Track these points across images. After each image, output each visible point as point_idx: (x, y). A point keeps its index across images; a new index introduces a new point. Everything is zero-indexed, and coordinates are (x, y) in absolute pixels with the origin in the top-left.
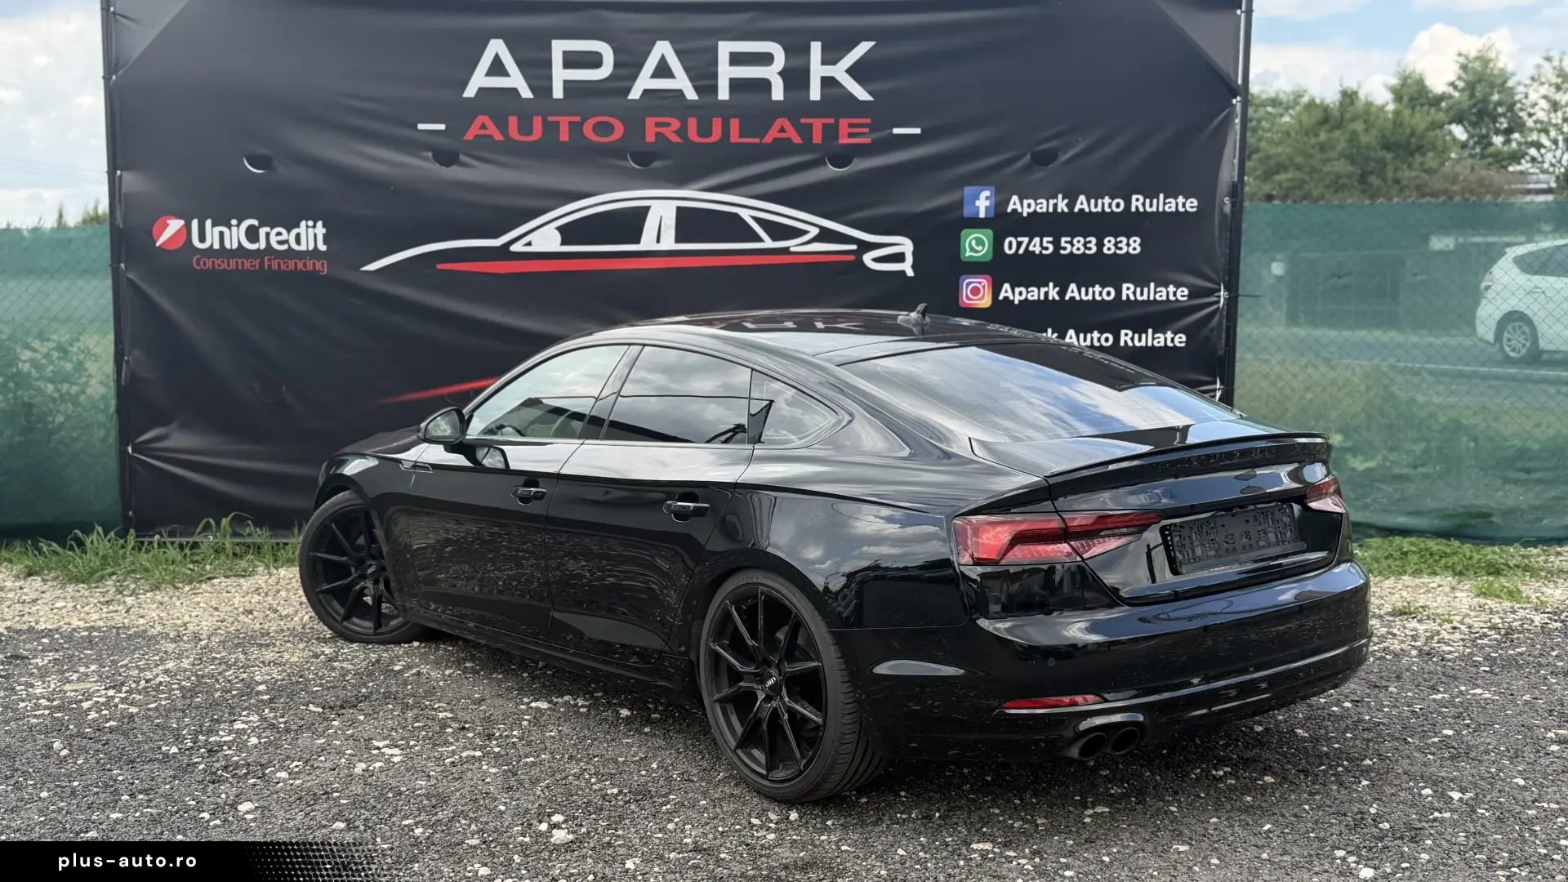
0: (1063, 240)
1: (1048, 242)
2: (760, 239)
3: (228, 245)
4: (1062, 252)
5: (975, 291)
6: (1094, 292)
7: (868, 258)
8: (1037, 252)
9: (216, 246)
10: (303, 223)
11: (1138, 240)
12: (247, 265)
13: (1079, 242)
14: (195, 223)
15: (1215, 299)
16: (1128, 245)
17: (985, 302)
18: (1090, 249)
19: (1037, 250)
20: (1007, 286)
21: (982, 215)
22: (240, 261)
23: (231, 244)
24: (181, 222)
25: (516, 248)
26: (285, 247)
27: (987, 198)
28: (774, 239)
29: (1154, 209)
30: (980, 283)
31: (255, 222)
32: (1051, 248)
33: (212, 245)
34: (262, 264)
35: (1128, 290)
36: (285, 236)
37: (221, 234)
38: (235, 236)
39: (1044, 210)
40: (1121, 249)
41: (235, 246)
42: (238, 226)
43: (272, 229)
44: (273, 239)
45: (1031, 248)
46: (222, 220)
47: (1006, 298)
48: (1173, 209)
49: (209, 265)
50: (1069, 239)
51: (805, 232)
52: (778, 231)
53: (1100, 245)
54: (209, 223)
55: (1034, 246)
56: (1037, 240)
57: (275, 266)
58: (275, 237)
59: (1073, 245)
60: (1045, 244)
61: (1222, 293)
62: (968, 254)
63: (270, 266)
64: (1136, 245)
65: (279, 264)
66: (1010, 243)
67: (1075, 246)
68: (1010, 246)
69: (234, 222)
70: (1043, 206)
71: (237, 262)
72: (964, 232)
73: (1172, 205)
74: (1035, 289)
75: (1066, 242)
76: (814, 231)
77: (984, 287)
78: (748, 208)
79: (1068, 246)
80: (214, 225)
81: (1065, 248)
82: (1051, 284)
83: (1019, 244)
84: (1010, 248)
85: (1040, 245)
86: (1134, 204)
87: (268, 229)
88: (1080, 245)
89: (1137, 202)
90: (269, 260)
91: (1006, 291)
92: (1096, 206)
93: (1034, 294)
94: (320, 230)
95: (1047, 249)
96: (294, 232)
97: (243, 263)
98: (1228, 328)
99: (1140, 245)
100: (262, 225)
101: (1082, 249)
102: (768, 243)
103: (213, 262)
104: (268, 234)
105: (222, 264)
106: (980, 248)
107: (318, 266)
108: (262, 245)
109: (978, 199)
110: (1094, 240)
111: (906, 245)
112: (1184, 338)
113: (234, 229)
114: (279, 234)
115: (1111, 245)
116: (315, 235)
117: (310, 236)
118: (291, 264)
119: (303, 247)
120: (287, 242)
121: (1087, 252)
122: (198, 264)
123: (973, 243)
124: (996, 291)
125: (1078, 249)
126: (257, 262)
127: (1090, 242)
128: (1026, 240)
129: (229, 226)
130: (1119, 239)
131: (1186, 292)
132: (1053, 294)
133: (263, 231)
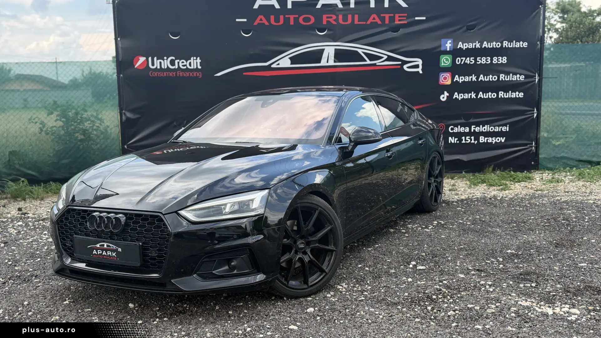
0: (478, 58)
1: (472, 59)
2: (365, 61)
3: (163, 67)
4: (478, 63)
5: (445, 78)
6: (489, 78)
7: (405, 67)
8: (468, 63)
9: (159, 67)
10: (192, 58)
11: (506, 58)
12: (171, 74)
13: (484, 59)
14: (150, 59)
15: (534, 80)
16: (502, 60)
17: (449, 82)
18: (488, 61)
19: (468, 62)
20: (457, 76)
21: (448, 49)
22: (168, 73)
23: (164, 66)
24: (144, 58)
25: (274, 66)
26: (185, 67)
27: (450, 43)
28: (371, 60)
29: (512, 46)
30: (447, 75)
31: (174, 58)
32: (473, 61)
33: (157, 67)
34: (176, 74)
35: (502, 77)
36: (185, 63)
37: (160, 63)
38: (166, 63)
39: (471, 47)
40: (499, 61)
41: (166, 67)
42: (167, 59)
43: (180, 60)
44: (181, 65)
45: (466, 62)
46: (160, 57)
47: (457, 81)
48: (519, 46)
49: (156, 74)
50: (480, 58)
51: (382, 58)
52: (372, 57)
53: (492, 60)
54: (155, 58)
55: (467, 61)
56: (468, 59)
57: (181, 75)
58: (181, 64)
59: (481, 60)
60: (471, 60)
61: (537, 77)
62: (442, 64)
63: (179, 75)
64: (505, 60)
65: (183, 74)
66: (458, 60)
67: (483, 60)
68: (458, 61)
69: (165, 58)
70: (471, 46)
71: (167, 74)
72: (441, 56)
73: (518, 45)
74: (468, 77)
75: (479, 59)
76: (386, 57)
77: (448, 77)
78: (361, 49)
79: (480, 61)
80: (157, 59)
81: (479, 62)
82: (473, 75)
83: (462, 60)
84: (458, 62)
85: (469, 61)
86: (504, 44)
87: (178, 61)
88: (484, 60)
89: (506, 44)
90: (179, 73)
91: (457, 78)
92: (490, 46)
93: (467, 79)
94: (199, 60)
95: (472, 62)
96: (189, 61)
97: (169, 73)
98: (539, 90)
99: (507, 60)
100: (176, 59)
101: (485, 62)
102: (368, 62)
103: (157, 74)
104: (178, 63)
105: (161, 74)
106: (447, 62)
107: (198, 75)
108: (176, 67)
109: (447, 44)
110: (489, 58)
111: (419, 62)
112: (523, 94)
113: (165, 61)
114: (183, 62)
115: (496, 60)
116: (197, 63)
117: (195, 63)
118: (188, 74)
119: (192, 67)
120: (186, 65)
121: (487, 63)
122: (152, 74)
123: (445, 60)
124: (453, 78)
125: (484, 62)
126: (174, 73)
127: (488, 59)
128: (464, 59)
129: (164, 60)
130: (499, 58)
131: (524, 77)
132: (474, 79)
133: (176, 61)
